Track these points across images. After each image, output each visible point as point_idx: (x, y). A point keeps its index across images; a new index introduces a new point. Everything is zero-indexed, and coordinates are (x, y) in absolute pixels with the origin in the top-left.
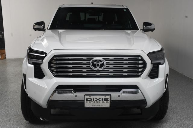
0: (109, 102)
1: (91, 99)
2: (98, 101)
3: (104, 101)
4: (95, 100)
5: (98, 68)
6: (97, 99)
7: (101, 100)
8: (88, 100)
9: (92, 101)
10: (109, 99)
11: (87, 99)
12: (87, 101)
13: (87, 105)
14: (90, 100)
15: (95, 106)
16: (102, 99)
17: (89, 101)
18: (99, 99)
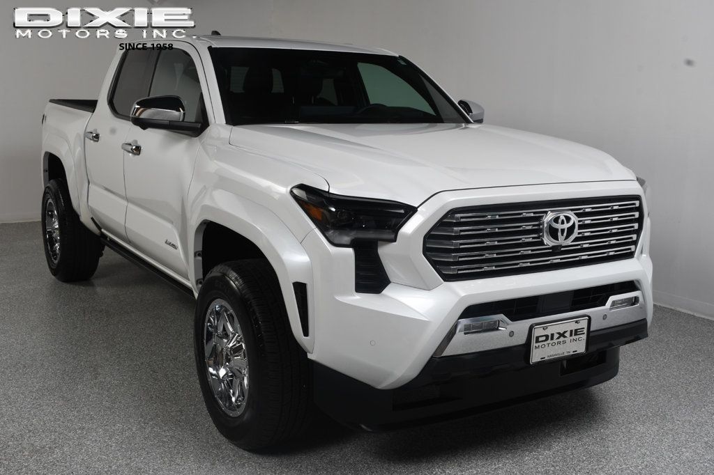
0: (584, 337)
1: (547, 336)
2: (562, 339)
5: (561, 240)
7: (568, 334)
8: (541, 339)
9: (549, 341)
10: (585, 331)
11: (537, 339)
12: (537, 345)
13: (537, 356)
14: (544, 338)
15: (553, 356)
16: (571, 332)
17: (541, 344)
18: (562, 335)
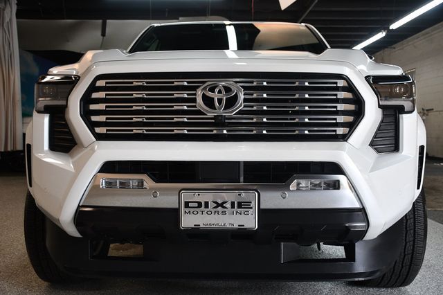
0: (253, 211)
1: (200, 204)
2: (220, 209)
3: (239, 210)
4: (211, 205)
5: (221, 111)
6: (218, 205)
7: (228, 205)
8: (191, 205)
9: (203, 208)
10: (253, 205)
11: (187, 204)
12: (187, 210)
15: (210, 224)
16: (233, 204)
17: (192, 210)
18: (222, 205)
